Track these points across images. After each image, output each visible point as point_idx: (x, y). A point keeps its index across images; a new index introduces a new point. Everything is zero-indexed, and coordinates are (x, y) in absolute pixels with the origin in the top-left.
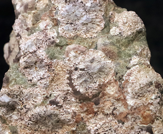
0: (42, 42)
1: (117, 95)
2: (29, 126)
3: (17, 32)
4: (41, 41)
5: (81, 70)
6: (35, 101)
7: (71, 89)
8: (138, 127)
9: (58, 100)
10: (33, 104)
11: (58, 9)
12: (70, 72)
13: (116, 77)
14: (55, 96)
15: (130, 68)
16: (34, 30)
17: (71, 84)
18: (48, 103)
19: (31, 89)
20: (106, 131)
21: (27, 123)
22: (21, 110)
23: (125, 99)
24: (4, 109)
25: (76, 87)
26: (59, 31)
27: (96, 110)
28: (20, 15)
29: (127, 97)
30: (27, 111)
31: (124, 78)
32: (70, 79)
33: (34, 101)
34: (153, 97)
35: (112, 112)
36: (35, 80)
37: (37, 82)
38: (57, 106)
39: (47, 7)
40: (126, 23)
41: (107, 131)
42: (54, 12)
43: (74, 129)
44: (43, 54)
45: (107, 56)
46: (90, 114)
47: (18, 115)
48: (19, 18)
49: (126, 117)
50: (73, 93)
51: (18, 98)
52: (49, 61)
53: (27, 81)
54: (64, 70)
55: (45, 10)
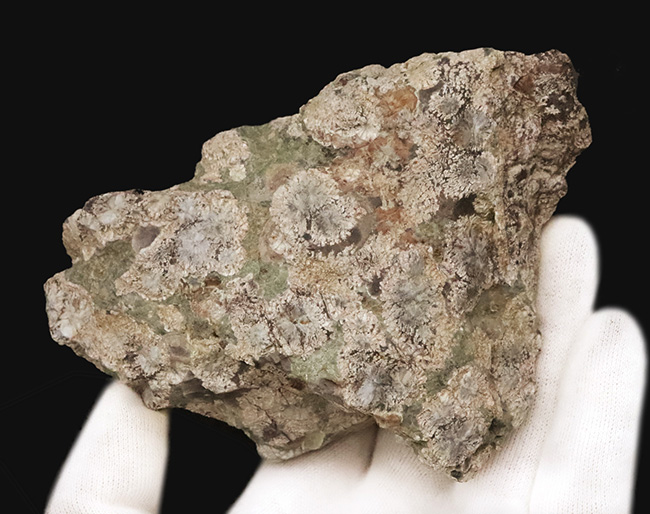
0: (251, 308)
1: (362, 161)
2: (424, 341)
3: (229, 382)
4: (249, 311)
5: (309, 227)
6: (371, 327)
7: (347, 249)
8: (421, 115)
9: (369, 277)
10: (379, 331)
11: (187, 278)
12: (314, 248)
13: (326, 165)
14: (363, 284)
15: (310, 137)
16: (227, 328)
17: (338, 249)
18: (375, 298)
19: (347, 335)
20: (433, 183)
21: (419, 346)
22: (390, 359)
23: (368, 143)
24: (390, 397)
25: (344, 237)
26: (231, 274)
27: (392, 205)
28: (194, 372)
29: (364, 138)
30: (393, 344)
31: (327, 145)
32: (326, 250)
33: (372, 330)
34: (365, 88)
35: (394, 170)
36: (327, 324)
37: (332, 320)
38: (381, 279)
39: (180, 305)
40: (224, 153)
41: (432, 180)
42: (191, 287)
43: (431, 249)
44: (274, 304)
45: (285, 182)
46: (399, 217)
47: (403, 370)
48: (199, 377)
49: (403, 141)
50: (356, 244)
51: (366, 364)
52: (289, 291)
53: (330, 342)
54: (308, 263)
55: (187, 311)
